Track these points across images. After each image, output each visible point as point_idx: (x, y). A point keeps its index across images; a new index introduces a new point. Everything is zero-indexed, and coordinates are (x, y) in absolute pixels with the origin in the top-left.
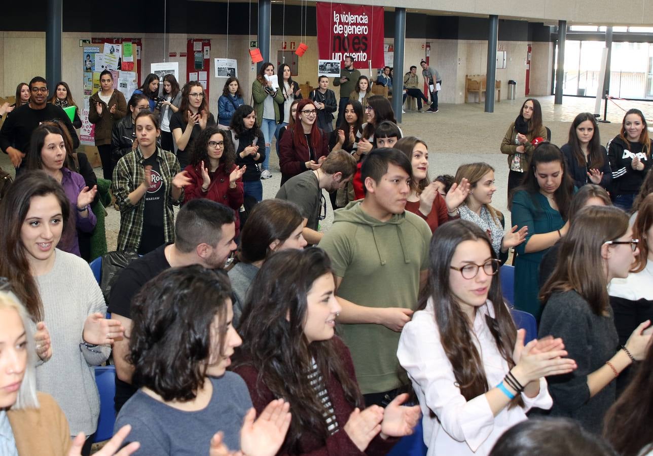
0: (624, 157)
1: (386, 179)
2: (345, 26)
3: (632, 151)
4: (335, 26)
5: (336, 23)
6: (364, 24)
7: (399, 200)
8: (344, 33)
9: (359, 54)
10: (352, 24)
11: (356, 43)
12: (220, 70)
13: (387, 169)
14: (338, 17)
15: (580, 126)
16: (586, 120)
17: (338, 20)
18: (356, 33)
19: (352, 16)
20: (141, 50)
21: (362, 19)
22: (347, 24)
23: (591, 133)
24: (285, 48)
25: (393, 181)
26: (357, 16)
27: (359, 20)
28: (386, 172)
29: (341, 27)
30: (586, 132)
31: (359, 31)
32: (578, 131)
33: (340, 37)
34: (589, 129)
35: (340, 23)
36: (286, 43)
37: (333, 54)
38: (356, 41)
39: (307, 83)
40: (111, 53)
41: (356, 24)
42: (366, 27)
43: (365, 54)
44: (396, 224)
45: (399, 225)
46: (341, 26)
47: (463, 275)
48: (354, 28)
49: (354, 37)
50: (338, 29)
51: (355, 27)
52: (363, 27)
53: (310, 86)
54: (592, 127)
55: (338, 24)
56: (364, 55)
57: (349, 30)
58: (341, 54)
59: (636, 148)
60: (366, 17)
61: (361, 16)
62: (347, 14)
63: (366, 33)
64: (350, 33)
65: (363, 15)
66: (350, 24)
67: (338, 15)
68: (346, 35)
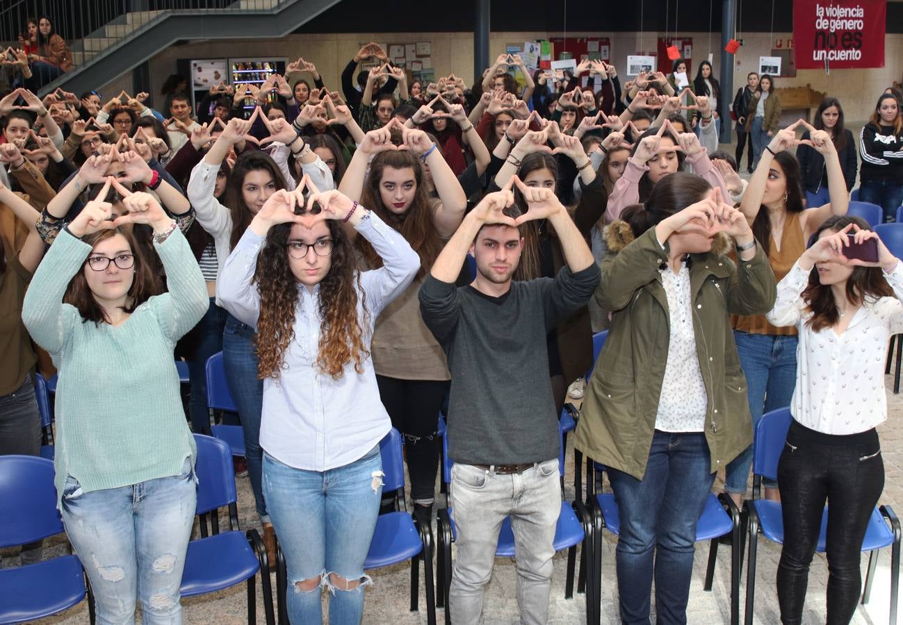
0: (876, 139)
2: (832, 21)
3: (882, 134)
4: (818, 21)
5: (819, 18)
6: (858, 18)
8: (829, 28)
9: (850, 51)
10: (841, 19)
11: (847, 40)
12: (632, 67)
14: (823, 11)
15: (826, 112)
16: (831, 105)
17: (823, 14)
18: (846, 28)
19: (842, 9)
20: (609, 50)
21: (855, 12)
22: (836, 18)
23: (836, 118)
24: (780, 46)
26: (849, 9)
27: (851, 14)
29: (825, 22)
30: (831, 117)
31: (851, 26)
32: (824, 116)
33: (824, 33)
34: (835, 114)
35: (825, 17)
36: (781, 41)
37: (815, 52)
38: (847, 37)
39: (808, 85)
40: (531, 51)
41: (848, 18)
42: (861, 21)
43: (859, 52)
46: (826, 20)
48: (844, 23)
49: (844, 33)
50: (822, 24)
51: (845, 21)
52: (856, 21)
53: (812, 88)
54: (836, 112)
55: (821, 18)
56: (857, 53)
57: (837, 25)
58: (825, 52)
59: (886, 132)
60: (862, 9)
61: (854, 9)
62: (835, 6)
63: (860, 28)
64: (838, 28)
65: (857, 8)
66: (839, 18)
67: (822, 8)
68: (832, 31)
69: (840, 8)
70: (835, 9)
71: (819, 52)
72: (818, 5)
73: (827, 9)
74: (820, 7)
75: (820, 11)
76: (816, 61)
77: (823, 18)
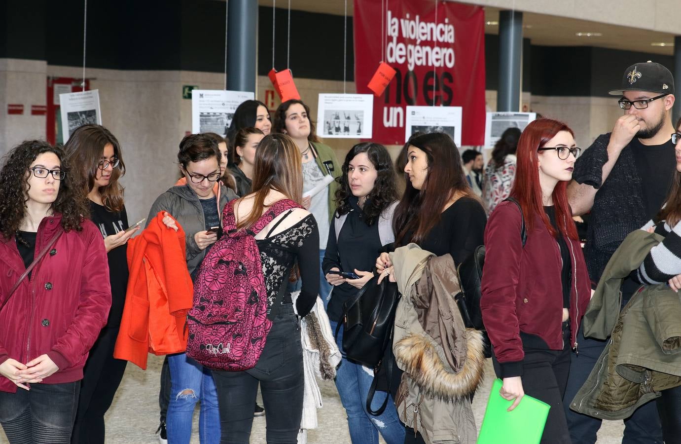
2: (409, 47)
4: (391, 45)
6: (446, 45)
8: (406, 62)
10: (424, 44)
14: (396, 27)
17: (396, 32)
18: (430, 64)
19: (423, 24)
21: (442, 33)
26: (434, 25)
27: (437, 34)
29: (401, 49)
31: (437, 60)
35: (401, 39)
37: (385, 109)
41: (430, 43)
42: (451, 51)
46: (401, 45)
48: (427, 54)
49: (427, 73)
50: (396, 53)
51: (428, 49)
52: (444, 51)
55: (395, 40)
57: (417, 57)
58: (400, 110)
60: (451, 27)
61: (441, 26)
62: (412, 18)
63: (450, 65)
64: (419, 63)
65: (445, 24)
66: (418, 42)
67: (395, 20)
68: (411, 68)
69: (420, 21)
70: (412, 23)
71: (391, 109)
72: (389, 13)
73: (402, 21)
74: (393, 17)
75: (392, 26)
76: (389, 128)
77: (398, 42)
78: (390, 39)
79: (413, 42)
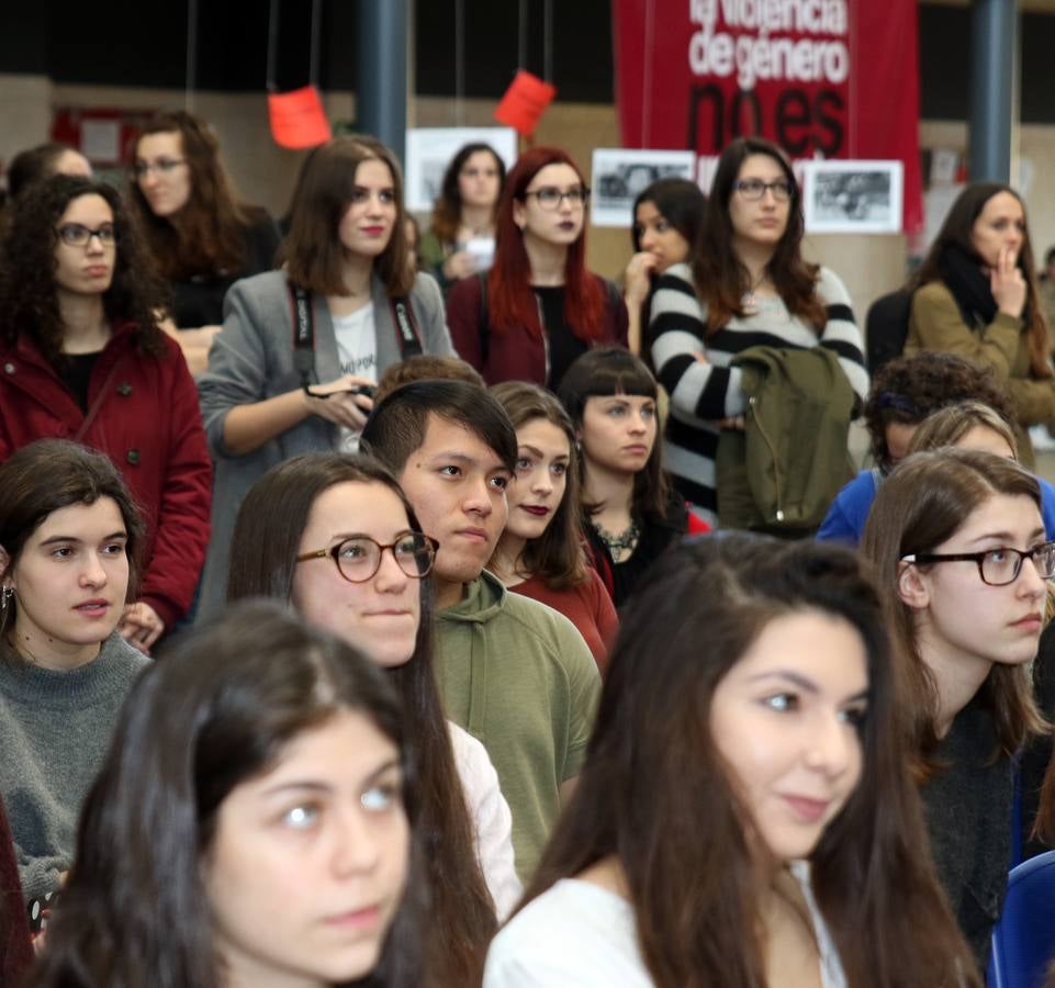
1: (418, 466)
2: (742, 42)
4: (697, 39)
5: (701, 27)
6: (826, 37)
7: (458, 532)
8: (735, 73)
10: (776, 35)
13: (422, 435)
17: (712, 15)
18: (790, 75)
21: (816, 14)
25: (440, 470)
28: (420, 443)
29: (722, 47)
31: (806, 67)
33: (719, 89)
35: (721, 27)
38: (793, 109)
41: (793, 35)
42: (838, 48)
44: (471, 623)
45: (479, 627)
46: (724, 39)
47: (340, 571)
48: (783, 53)
49: (783, 95)
50: (710, 55)
51: (786, 45)
52: (823, 48)
55: (708, 28)
57: (760, 60)
63: (834, 75)
64: (765, 74)
66: (764, 32)
68: (746, 83)
77: (715, 31)
78: (699, 28)
79: (754, 33)
